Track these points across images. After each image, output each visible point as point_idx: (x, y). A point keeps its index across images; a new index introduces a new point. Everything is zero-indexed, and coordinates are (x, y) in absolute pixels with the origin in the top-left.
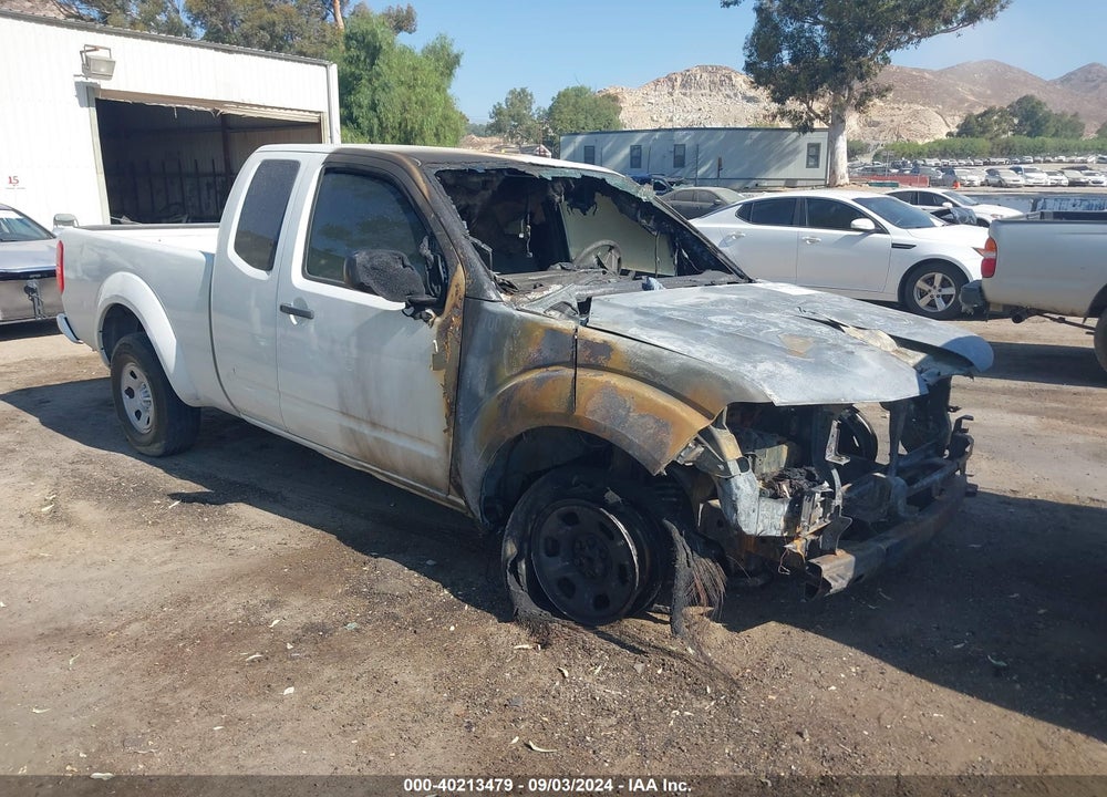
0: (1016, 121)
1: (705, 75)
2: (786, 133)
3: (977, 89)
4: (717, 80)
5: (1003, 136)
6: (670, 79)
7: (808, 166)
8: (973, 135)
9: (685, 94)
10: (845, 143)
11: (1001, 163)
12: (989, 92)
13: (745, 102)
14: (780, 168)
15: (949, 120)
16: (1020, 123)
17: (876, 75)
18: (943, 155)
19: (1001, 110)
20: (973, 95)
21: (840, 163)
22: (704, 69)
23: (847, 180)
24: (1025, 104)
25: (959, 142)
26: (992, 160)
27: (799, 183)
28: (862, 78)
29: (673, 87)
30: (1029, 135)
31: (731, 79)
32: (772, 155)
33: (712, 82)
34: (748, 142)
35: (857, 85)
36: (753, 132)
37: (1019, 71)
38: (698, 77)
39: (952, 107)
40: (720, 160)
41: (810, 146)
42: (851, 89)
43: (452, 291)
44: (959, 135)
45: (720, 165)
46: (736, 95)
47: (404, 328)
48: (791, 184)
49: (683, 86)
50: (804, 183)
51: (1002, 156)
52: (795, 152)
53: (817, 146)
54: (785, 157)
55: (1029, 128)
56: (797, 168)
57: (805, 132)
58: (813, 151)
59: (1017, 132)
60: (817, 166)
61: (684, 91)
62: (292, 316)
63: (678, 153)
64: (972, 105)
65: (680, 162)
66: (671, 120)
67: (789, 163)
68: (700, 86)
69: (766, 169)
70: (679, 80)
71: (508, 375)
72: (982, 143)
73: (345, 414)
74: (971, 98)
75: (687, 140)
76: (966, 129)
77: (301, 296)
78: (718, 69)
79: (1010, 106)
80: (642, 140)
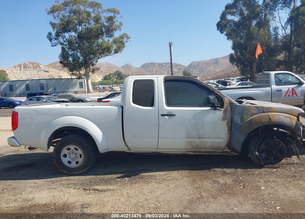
0: (116, 76)
1: (31, 65)
2: (73, 79)
3: (105, 69)
4: (35, 66)
5: (114, 80)
6: (20, 66)
7: (80, 88)
8: (108, 80)
9: (25, 70)
10: (90, 82)
11: (116, 86)
12: (107, 70)
13: (44, 72)
14: (72, 89)
15: (100, 76)
16: (117, 77)
17: (95, 65)
18: (102, 84)
19: (113, 74)
20: (104, 70)
21: (90, 87)
22: (30, 63)
23: (92, 91)
24: (117, 72)
25: (105, 81)
26: (114, 85)
27: (78, 92)
28: (93, 65)
29: (21, 68)
30: (120, 79)
31: (39, 66)
32: (70, 85)
33: (33, 67)
34: (62, 82)
35: (91, 67)
36: (63, 80)
37: (113, 65)
38: (29, 65)
39: (100, 73)
40: (55, 87)
41: (80, 83)
42: (89, 68)
43: (225, 103)
44: (104, 80)
45: (55, 89)
46: (41, 70)
47: (211, 113)
48: (76, 93)
49: (24, 68)
50: (80, 92)
51: (115, 84)
52: (76, 84)
53: (82, 83)
54: (74, 85)
55: (120, 78)
56: (77, 88)
57: (79, 79)
58: (81, 84)
59: (117, 79)
60: (82, 87)
61: (25, 69)
62: (166, 116)
63: (41, 86)
64: (105, 73)
65: (42, 88)
66: (22, 78)
67: (75, 87)
68: (30, 68)
69: (69, 89)
70: (23, 66)
71: (247, 117)
72: (110, 81)
73: (189, 137)
74: (104, 71)
75: (44, 82)
76: (105, 78)
77: (169, 111)
78: (35, 63)
79: (114, 73)
80: (29, 82)
